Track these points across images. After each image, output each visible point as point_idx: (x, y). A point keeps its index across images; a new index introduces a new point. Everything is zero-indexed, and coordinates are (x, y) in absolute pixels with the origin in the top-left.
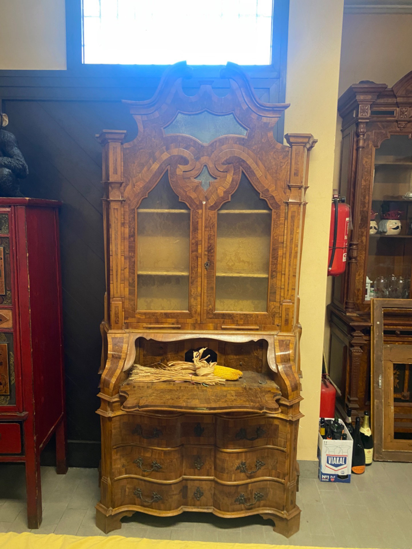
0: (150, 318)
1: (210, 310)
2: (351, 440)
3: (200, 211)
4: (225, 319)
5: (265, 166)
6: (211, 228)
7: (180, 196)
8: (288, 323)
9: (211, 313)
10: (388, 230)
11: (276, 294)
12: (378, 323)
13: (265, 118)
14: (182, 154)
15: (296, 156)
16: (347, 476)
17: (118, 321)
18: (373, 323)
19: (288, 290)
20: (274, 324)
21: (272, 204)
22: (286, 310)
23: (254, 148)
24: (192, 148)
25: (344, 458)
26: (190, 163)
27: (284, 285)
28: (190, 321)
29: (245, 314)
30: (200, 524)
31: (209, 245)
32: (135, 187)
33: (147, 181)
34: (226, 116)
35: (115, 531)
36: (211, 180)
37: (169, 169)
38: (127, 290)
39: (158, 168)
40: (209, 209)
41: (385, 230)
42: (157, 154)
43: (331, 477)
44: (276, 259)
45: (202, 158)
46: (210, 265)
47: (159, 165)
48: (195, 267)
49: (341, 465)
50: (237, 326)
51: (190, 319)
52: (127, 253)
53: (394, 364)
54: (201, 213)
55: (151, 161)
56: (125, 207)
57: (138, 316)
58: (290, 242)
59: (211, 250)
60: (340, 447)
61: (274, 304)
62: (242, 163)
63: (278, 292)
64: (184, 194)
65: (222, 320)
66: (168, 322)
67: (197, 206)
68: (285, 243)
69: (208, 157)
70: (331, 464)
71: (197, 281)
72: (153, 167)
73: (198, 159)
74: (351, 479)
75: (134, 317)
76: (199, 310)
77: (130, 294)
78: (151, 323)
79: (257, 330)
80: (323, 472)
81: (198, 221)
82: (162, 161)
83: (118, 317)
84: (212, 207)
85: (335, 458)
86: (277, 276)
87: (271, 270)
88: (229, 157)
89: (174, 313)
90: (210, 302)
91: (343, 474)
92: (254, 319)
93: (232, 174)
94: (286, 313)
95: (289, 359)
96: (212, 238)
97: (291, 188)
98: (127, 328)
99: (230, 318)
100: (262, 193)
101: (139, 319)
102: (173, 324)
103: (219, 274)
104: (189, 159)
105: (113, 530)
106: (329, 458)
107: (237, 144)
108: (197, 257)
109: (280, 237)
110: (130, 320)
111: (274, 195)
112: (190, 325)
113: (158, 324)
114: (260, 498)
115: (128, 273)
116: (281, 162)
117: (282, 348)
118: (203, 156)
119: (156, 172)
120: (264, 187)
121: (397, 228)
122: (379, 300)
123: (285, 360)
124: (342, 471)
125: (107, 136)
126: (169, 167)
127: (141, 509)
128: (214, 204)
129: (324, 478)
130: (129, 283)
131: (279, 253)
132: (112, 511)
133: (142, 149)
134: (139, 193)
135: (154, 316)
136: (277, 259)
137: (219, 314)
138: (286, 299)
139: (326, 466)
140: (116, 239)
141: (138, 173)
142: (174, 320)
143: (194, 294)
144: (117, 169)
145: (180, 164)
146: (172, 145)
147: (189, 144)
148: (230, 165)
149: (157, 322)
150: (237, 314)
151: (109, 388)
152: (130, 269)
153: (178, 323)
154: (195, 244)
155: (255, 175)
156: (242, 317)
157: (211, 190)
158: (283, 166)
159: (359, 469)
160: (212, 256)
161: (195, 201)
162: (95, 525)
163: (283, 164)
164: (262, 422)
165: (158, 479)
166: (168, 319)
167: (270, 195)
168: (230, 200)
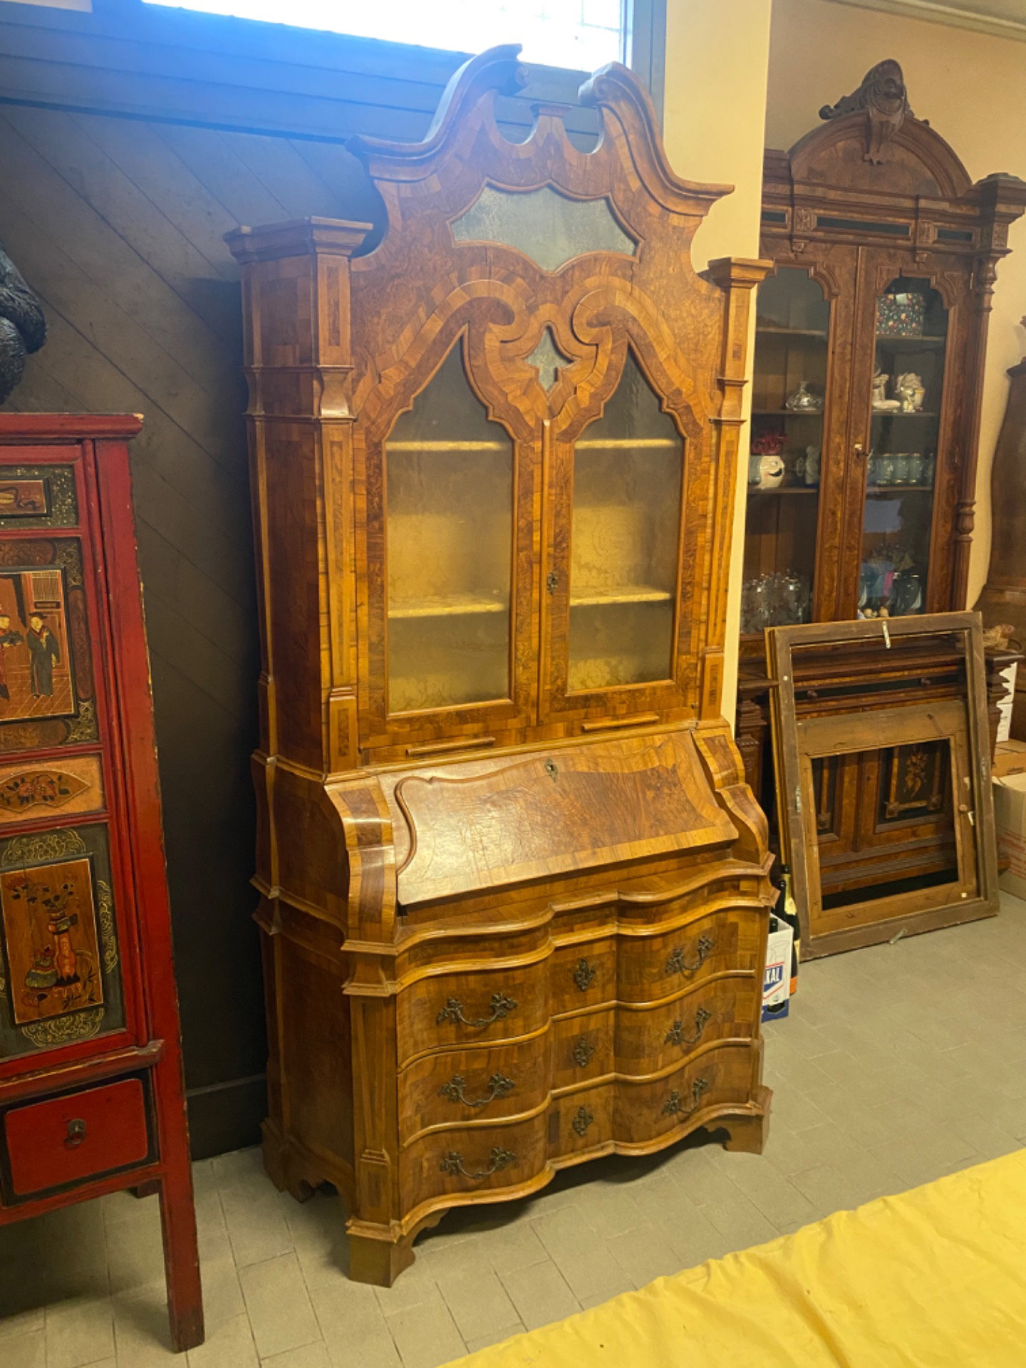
0: (421, 728)
1: (557, 690)
2: (784, 928)
3: (537, 445)
4: (589, 707)
5: (674, 335)
6: (561, 487)
7: (491, 408)
9: (559, 696)
11: (690, 637)
12: (786, 678)
13: (673, 214)
14: (497, 295)
15: (737, 312)
16: (782, 1005)
17: (347, 747)
18: (774, 680)
19: (715, 625)
20: (685, 705)
21: (687, 424)
22: (712, 670)
23: (652, 288)
24: (519, 280)
25: (779, 969)
26: (517, 318)
27: (708, 614)
28: (514, 723)
29: (630, 691)
31: (557, 531)
32: (383, 380)
33: (413, 364)
34: (592, 204)
35: (404, 1273)
36: (560, 363)
37: (467, 334)
38: (364, 663)
39: (441, 331)
40: (557, 439)
42: (437, 294)
44: (692, 555)
45: (541, 307)
46: (559, 581)
47: (441, 324)
48: (525, 588)
49: (774, 983)
50: (613, 720)
51: (515, 717)
52: (363, 564)
54: (540, 450)
55: (422, 313)
56: (355, 436)
57: (393, 728)
58: (722, 514)
59: (562, 542)
61: (685, 659)
62: (629, 324)
63: (694, 632)
64: (502, 401)
65: (583, 712)
66: (465, 732)
67: (531, 431)
68: (710, 515)
69: (555, 306)
71: (530, 624)
72: (427, 327)
73: (532, 309)
74: (790, 1011)
75: (384, 732)
76: (533, 693)
77: (371, 672)
78: (423, 743)
79: (653, 723)
81: (532, 471)
82: (450, 313)
83: (347, 738)
84: (564, 433)
86: (692, 596)
87: (683, 583)
88: (602, 308)
89: (479, 710)
90: (558, 671)
91: (782, 999)
92: (648, 699)
93: (609, 352)
94: (712, 678)
95: (737, 777)
96: (563, 512)
97: (727, 389)
98: (366, 762)
99: (601, 703)
100: (668, 398)
101: (396, 734)
102: (476, 736)
103: (574, 602)
104: (515, 308)
105: (401, 1272)
107: (617, 275)
108: (531, 564)
109: (700, 503)
110: (373, 741)
111: (691, 404)
112: (513, 731)
113: (442, 743)
114: (702, 1090)
115: (366, 618)
116: (706, 326)
117: (717, 755)
118: (544, 303)
119: (434, 340)
120: (672, 384)
121: (777, 474)
122: (784, 631)
123: (729, 779)
124: (775, 997)
125: (318, 236)
126: (465, 327)
127: (463, 1199)
128: (571, 424)
130: (371, 644)
131: (699, 539)
132: (400, 1226)
133: (398, 276)
134: (392, 399)
135: (431, 723)
136: (695, 555)
137: (577, 698)
138: (712, 646)
141: (388, 342)
142: (476, 727)
143: (523, 654)
144: (339, 332)
145: (495, 322)
146: (473, 269)
147: (511, 268)
148: (605, 328)
149: (439, 737)
150: (614, 693)
151: (380, 922)
152: (371, 605)
153: (486, 733)
154: (525, 531)
155: (655, 356)
156: (624, 696)
157: (560, 390)
158: (709, 333)
160: (563, 558)
161: (527, 418)
163: (710, 329)
164: (707, 924)
165: (504, 1116)
166: (465, 727)
167: (684, 404)
168: (602, 415)
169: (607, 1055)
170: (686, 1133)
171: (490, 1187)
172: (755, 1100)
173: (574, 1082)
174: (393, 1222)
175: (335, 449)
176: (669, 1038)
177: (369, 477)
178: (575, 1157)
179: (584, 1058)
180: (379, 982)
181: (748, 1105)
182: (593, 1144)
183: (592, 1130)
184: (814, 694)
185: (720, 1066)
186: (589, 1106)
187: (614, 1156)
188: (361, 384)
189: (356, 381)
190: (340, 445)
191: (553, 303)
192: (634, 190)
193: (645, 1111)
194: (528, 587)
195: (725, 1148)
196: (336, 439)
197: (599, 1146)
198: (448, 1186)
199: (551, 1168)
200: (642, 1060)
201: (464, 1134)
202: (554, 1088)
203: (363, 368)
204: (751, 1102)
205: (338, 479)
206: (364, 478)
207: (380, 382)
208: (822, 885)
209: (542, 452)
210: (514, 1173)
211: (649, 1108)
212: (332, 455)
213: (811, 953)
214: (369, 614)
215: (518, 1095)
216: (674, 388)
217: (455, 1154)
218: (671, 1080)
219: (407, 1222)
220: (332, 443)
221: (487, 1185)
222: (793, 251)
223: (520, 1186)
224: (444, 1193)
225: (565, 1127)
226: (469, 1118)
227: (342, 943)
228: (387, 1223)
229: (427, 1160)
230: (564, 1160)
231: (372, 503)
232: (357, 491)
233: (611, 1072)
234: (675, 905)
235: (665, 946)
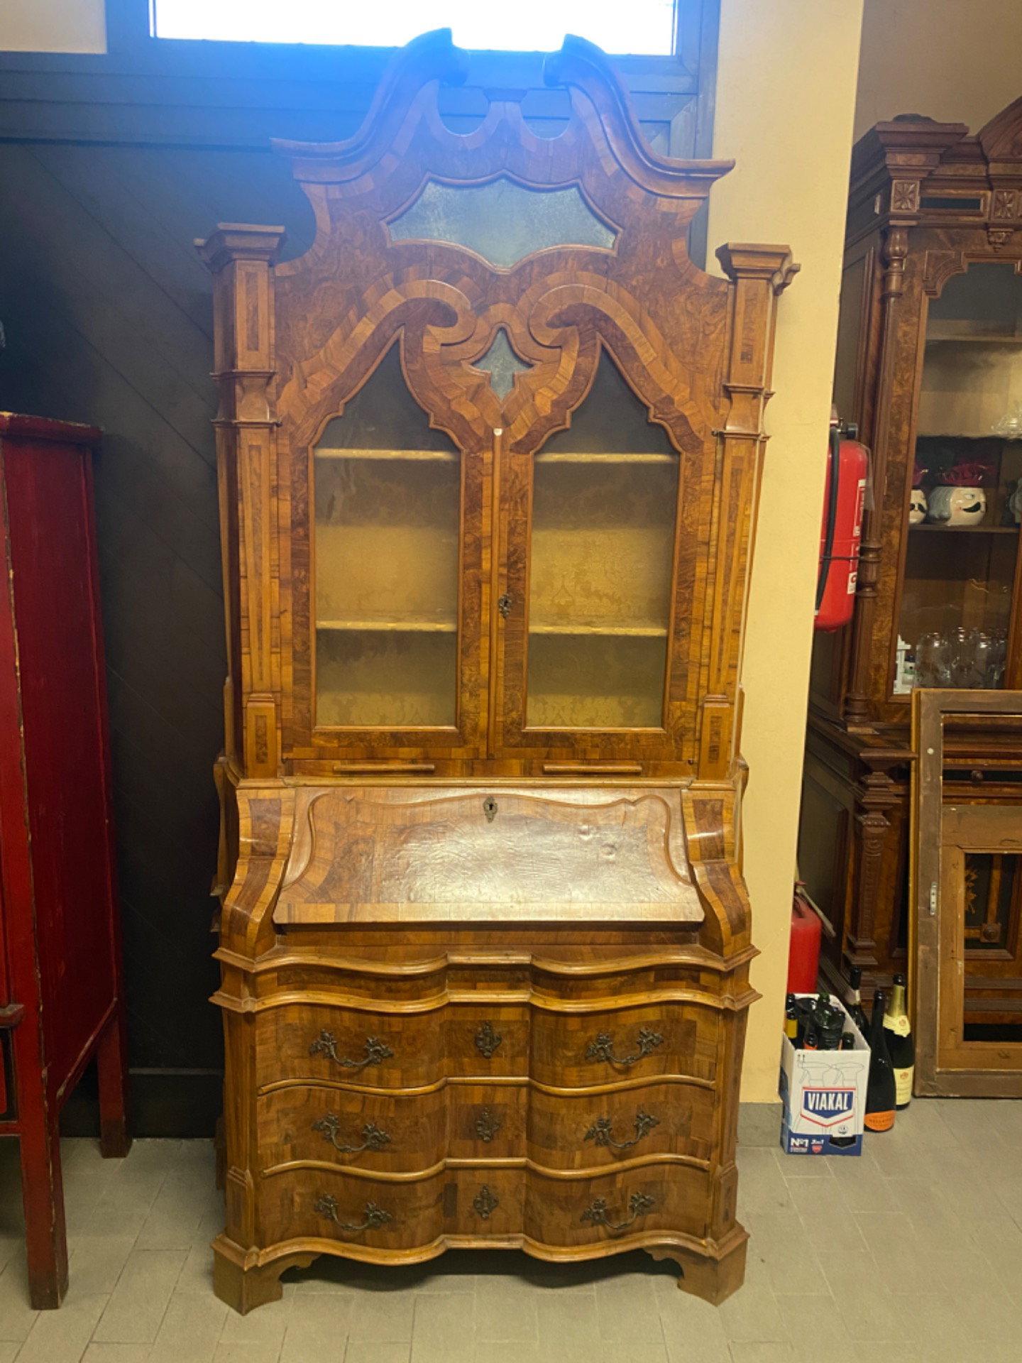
0: (350, 745)
1: (512, 723)
2: (863, 1048)
3: (487, 456)
4: (552, 746)
5: (663, 335)
6: (516, 503)
7: (432, 414)
8: (718, 755)
9: (515, 730)
10: (953, 512)
11: (687, 681)
12: (931, 751)
13: (663, 199)
14: (438, 296)
15: (747, 307)
16: (853, 1139)
17: (265, 754)
18: (918, 751)
19: (719, 670)
20: (679, 759)
21: (682, 436)
22: (712, 722)
23: (634, 283)
24: (466, 279)
25: (846, 1096)
26: (460, 320)
27: (710, 656)
28: (457, 753)
29: (605, 734)
30: (490, 1277)
31: (512, 549)
32: (309, 385)
33: (342, 369)
34: (559, 193)
35: (265, 1306)
36: (519, 369)
37: (402, 337)
38: (288, 671)
39: (373, 334)
40: (511, 450)
41: (946, 514)
42: (369, 295)
43: (814, 1141)
44: (688, 587)
45: (492, 307)
46: (514, 604)
47: (373, 327)
48: (472, 609)
49: (839, 1112)
50: (583, 764)
51: (460, 747)
52: (286, 569)
53: (967, 855)
54: (490, 461)
55: (352, 315)
56: (280, 441)
57: (319, 741)
58: (728, 541)
59: (516, 563)
60: (838, 1067)
61: (681, 706)
62: (603, 324)
63: (692, 676)
64: (445, 408)
65: (544, 750)
66: (401, 756)
67: (479, 440)
68: (713, 543)
69: (508, 306)
70: (814, 1111)
71: (478, 647)
72: (358, 329)
73: (481, 309)
74: (863, 1146)
75: (310, 745)
76: (483, 723)
77: (296, 682)
78: (353, 761)
79: (636, 774)
80: (794, 1131)
81: (481, 483)
82: (383, 316)
83: (265, 745)
84: (518, 444)
85: (824, 1096)
86: (689, 633)
87: (676, 618)
88: (565, 307)
89: (416, 733)
90: (513, 702)
91: (844, 1133)
92: (629, 747)
93: (575, 354)
94: (712, 730)
95: (723, 851)
96: (519, 530)
97: (733, 395)
98: (290, 773)
99: (567, 744)
100: (656, 407)
101: (322, 748)
102: (413, 761)
103: (536, 628)
104: (457, 309)
105: (261, 1304)
106: (810, 1095)
107: (587, 270)
108: (479, 584)
109: (700, 528)
110: (297, 753)
111: (687, 413)
112: (459, 763)
113: (375, 763)
114: (644, 1207)
115: (290, 626)
116: (708, 324)
117: (702, 822)
118: (495, 303)
119: (365, 345)
120: (661, 390)
121: (976, 507)
122: (934, 694)
123: (710, 852)
124: (840, 1128)
125: (230, 242)
126: (401, 331)
127: (334, 1247)
128: (527, 435)
129: (795, 1145)
130: (295, 652)
131: (698, 570)
132: (258, 1255)
133: (326, 279)
134: (319, 403)
135: (362, 740)
136: (693, 587)
137: (537, 735)
138: (714, 693)
139: (803, 1116)
140: (256, 531)
141: (316, 347)
142: (415, 752)
143: (470, 680)
144: (257, 337)
145: (434, 324)
146: (411, 269)
147: (456, 267)
148: (569, 329)
149: (371, 758)
150: (584, 734)
151: (245, 936)
152: (294, 613)
153: (426, 759)
154: (472, 547)
155: (636, 357)
156: (597, 740)
157: (516, 398)
158: (712, 333)
159: (882, 1120)
160: (518, 579)
161: (474, 427)
162: (211, 1293)
163: (712, 328)
164: (652, 1015)
165: (379, 1170)
166: (402, 750)
167: (677, 414)
168: (568, 425)
169: (518, 1136)
170: (613, 1251)
171: (365, 1244)
172: (716, 1239)
173: (475, 1156)
174: (254, 1249)
175: (254, 453)
176: (589, 1136)
177: (293, 482)
178: (475, 1240)
179: (487, 1132)
180: (239, 996)
181: (703, 1242)
182: (500, 1232)
183: (498, 1214)
184: (979, 775)
185: (672, 1185)
186: (495, 1187)
187: (519, 1253)
188: (286, 388)
189: (280, 387)
190: (258, 448)
191: (506, 302)
192: (609, 174)
193: (557, 1212)
194: (476, 608)
195: (679, 1286)
196: (254, 444)
197: (505, 1236)
198: (323, 1230)
199: (442, 1242)
200: (554, 1152)
201: (339, 1178)
202: (450, 1156)
203: (289, 373)
204: (709, 1239)
205: (257, 483)
206: (289, 483)
207: (306, 387)
208: (965, 1010)
209: (493, 463)
210: (391, 1236)
211: (562, 1209)
212: (251, 459)
213: (934, 1088)
214: (294, 623)
215: (394, 1151)
216: (664, 395)
217: (329, 1197)
218: (594, 1183)
219: (267, 1254)
220: (251, 447)
221: (360, 1240)
222: (990, 243)
223: (396, 1252)
224: (319, 1235)
225: (464, 1206)
226: (342, 1163)
227: (215, 950)
228: (247, 1248)
229: (300, 1194)
230: (460, 1240)
231: (297, 509)
232: (281, 497)
233: (522, 1156)
234: (600, 983)
235: (584, 1029)
